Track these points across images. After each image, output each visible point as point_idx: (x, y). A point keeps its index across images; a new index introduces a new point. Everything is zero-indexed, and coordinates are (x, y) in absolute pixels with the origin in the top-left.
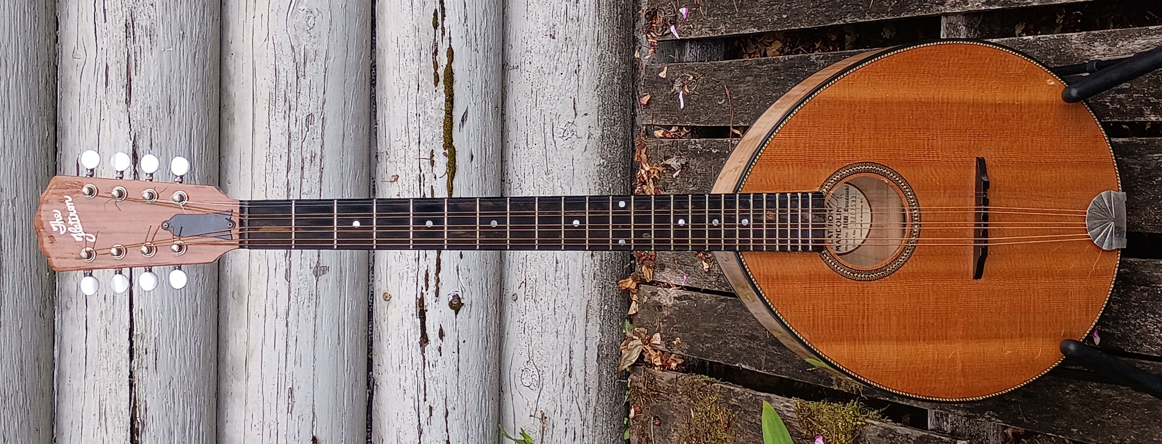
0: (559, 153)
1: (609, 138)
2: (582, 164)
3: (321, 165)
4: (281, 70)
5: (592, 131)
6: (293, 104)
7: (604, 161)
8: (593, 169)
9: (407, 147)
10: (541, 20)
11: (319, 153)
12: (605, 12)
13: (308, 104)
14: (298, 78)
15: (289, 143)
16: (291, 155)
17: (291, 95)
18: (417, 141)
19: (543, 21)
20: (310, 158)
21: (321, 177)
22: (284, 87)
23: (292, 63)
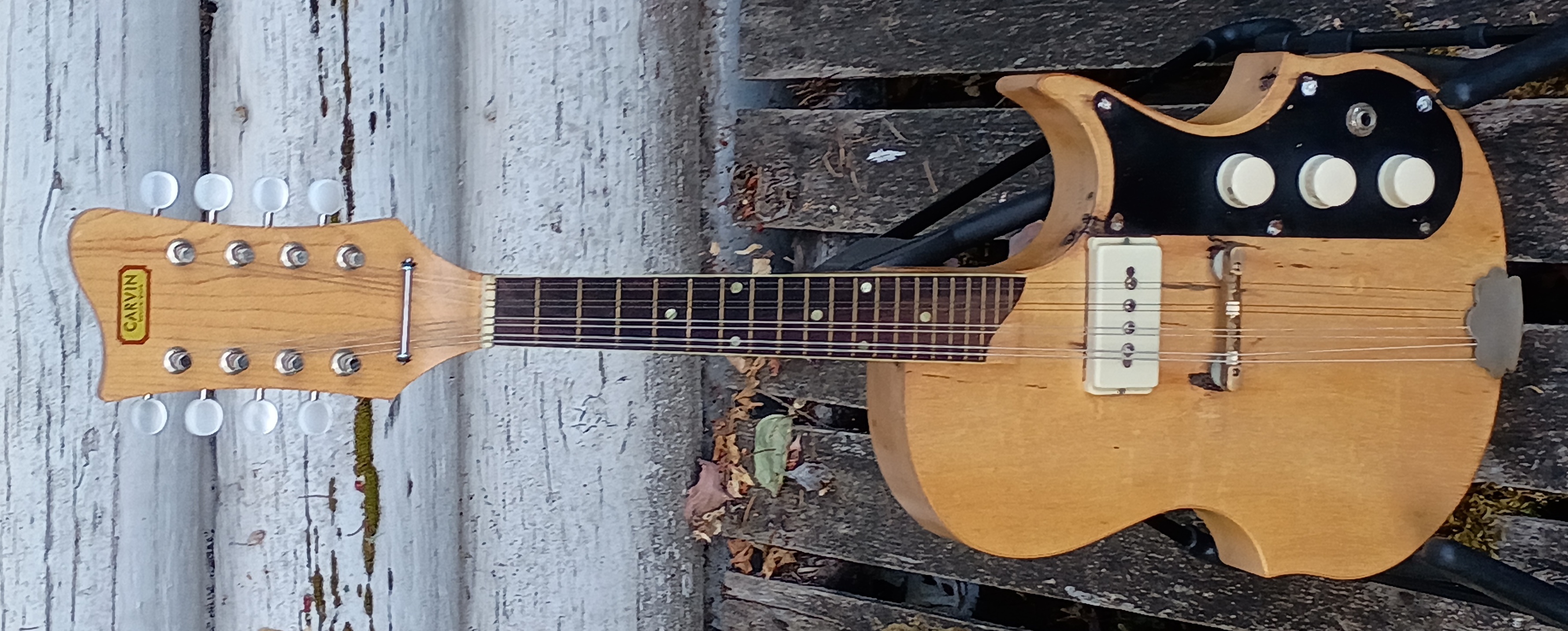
0: (572, 458)
1: (667, 421)
2: (618, 477)
3: (113, 533)
4: (31, 341)
5: (635, 410)
6: (56, 409)
7: (658, 466)
8: (639, 486)
9: (281, 474)
10: (534, 197)
11: (109, 507)
12: (655, 174)
13: (85, 409)
14: (65, 356)
15: (49, 493)
16: (53, 515)
17: (53, 394)
18: (302, 461)
19: (537, 198)
20: (91, 521)
21: (114, 557)
22: (36, 378)
23: (51, 328)
